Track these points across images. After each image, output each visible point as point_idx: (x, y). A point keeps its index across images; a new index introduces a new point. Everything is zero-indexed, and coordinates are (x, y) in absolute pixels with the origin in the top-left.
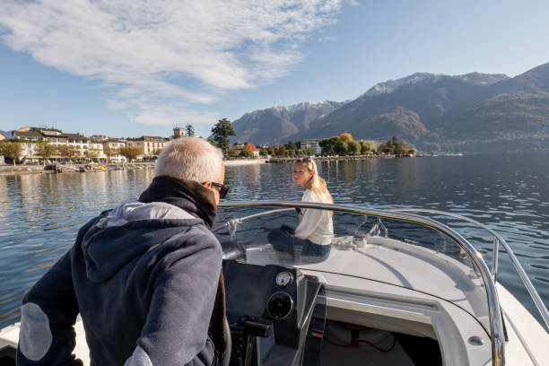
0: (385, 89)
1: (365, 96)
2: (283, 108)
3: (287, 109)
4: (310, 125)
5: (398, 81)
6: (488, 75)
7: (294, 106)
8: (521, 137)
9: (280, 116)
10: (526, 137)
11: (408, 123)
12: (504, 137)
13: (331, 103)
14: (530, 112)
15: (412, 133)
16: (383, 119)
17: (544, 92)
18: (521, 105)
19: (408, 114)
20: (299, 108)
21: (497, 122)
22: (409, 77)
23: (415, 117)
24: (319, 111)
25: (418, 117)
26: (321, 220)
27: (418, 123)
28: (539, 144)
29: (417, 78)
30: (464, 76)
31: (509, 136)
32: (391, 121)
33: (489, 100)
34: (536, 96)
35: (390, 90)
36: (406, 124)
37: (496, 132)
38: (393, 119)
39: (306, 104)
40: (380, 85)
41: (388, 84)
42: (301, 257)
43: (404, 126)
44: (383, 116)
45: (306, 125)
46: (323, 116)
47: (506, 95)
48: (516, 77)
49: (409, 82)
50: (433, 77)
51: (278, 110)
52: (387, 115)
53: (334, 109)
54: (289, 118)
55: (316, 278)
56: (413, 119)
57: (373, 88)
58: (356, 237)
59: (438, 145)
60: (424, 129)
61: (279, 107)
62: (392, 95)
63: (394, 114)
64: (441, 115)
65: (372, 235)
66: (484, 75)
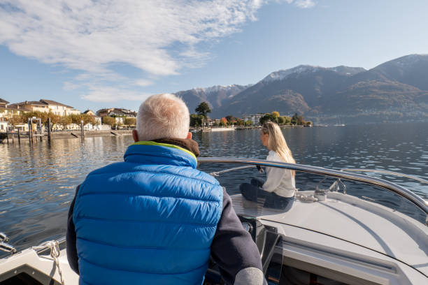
0: (278, 76)
1: (263, 82)
2: (201, 89)
3: (204, 90)
4: (222, 103)
5: (288, 71)
6: (352, 68)
7: (209, 88)
8: (375, 113)
9: (198, 96)
10: (378, 114)
11: (296, 102)
12: (363, 114)
13: (238, 86)
14: (380, 95)
15: (298, 110)
16: (278, 99)
17: (389, 81)
18: (374, 90)
19: (296, 96)
20: (214, 90)
21: (358, 102)
22: (295, 68)
23: (300, 97)
24: (229, 93)
25: (302, 97)
26: (284, 177)
27: (302, 102)
28: (387, 118)
29: (301, 69)
30: (334, 68)
31: (366, 113)
32: (283, 101)
33: (353, 86)
34: (384, 84)
35: (281, 77)
36: (293, 103)
37: (358, 109)
38: (284, 99)
39: (219, 87)
40: (274, 73)
41: (280, 72)
42: (263, 209)
43: (293, 105)
44: (276, 97)
45: (219, 102)
46: (231, 96)
47: (364, 82)
48: (371, 70)
49: (295, 72)
50: (312, 68)
51: (197, 91)
52: (280, 96)
53: (240, 91)
54: (206, 97)
55: (275, 229)
56: (299, 98)
57: (269, 75)
58: (317, 192)
59: (318, 119)
60: (308, 107)
61: (198, 89)
62: (283, 81)
63: (285, 95)
64: (320, 96)
65: (331, 191)
66: (348, 67)
